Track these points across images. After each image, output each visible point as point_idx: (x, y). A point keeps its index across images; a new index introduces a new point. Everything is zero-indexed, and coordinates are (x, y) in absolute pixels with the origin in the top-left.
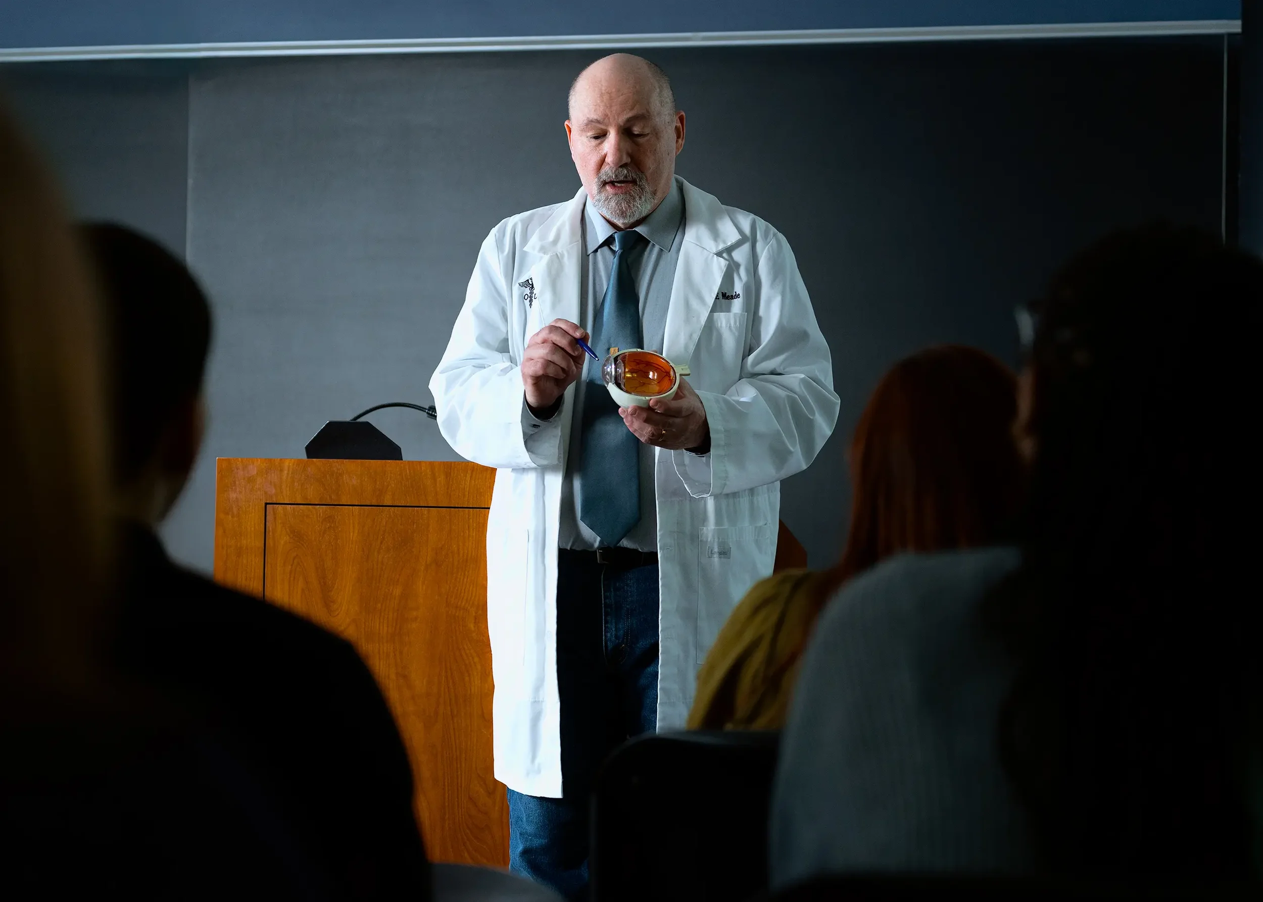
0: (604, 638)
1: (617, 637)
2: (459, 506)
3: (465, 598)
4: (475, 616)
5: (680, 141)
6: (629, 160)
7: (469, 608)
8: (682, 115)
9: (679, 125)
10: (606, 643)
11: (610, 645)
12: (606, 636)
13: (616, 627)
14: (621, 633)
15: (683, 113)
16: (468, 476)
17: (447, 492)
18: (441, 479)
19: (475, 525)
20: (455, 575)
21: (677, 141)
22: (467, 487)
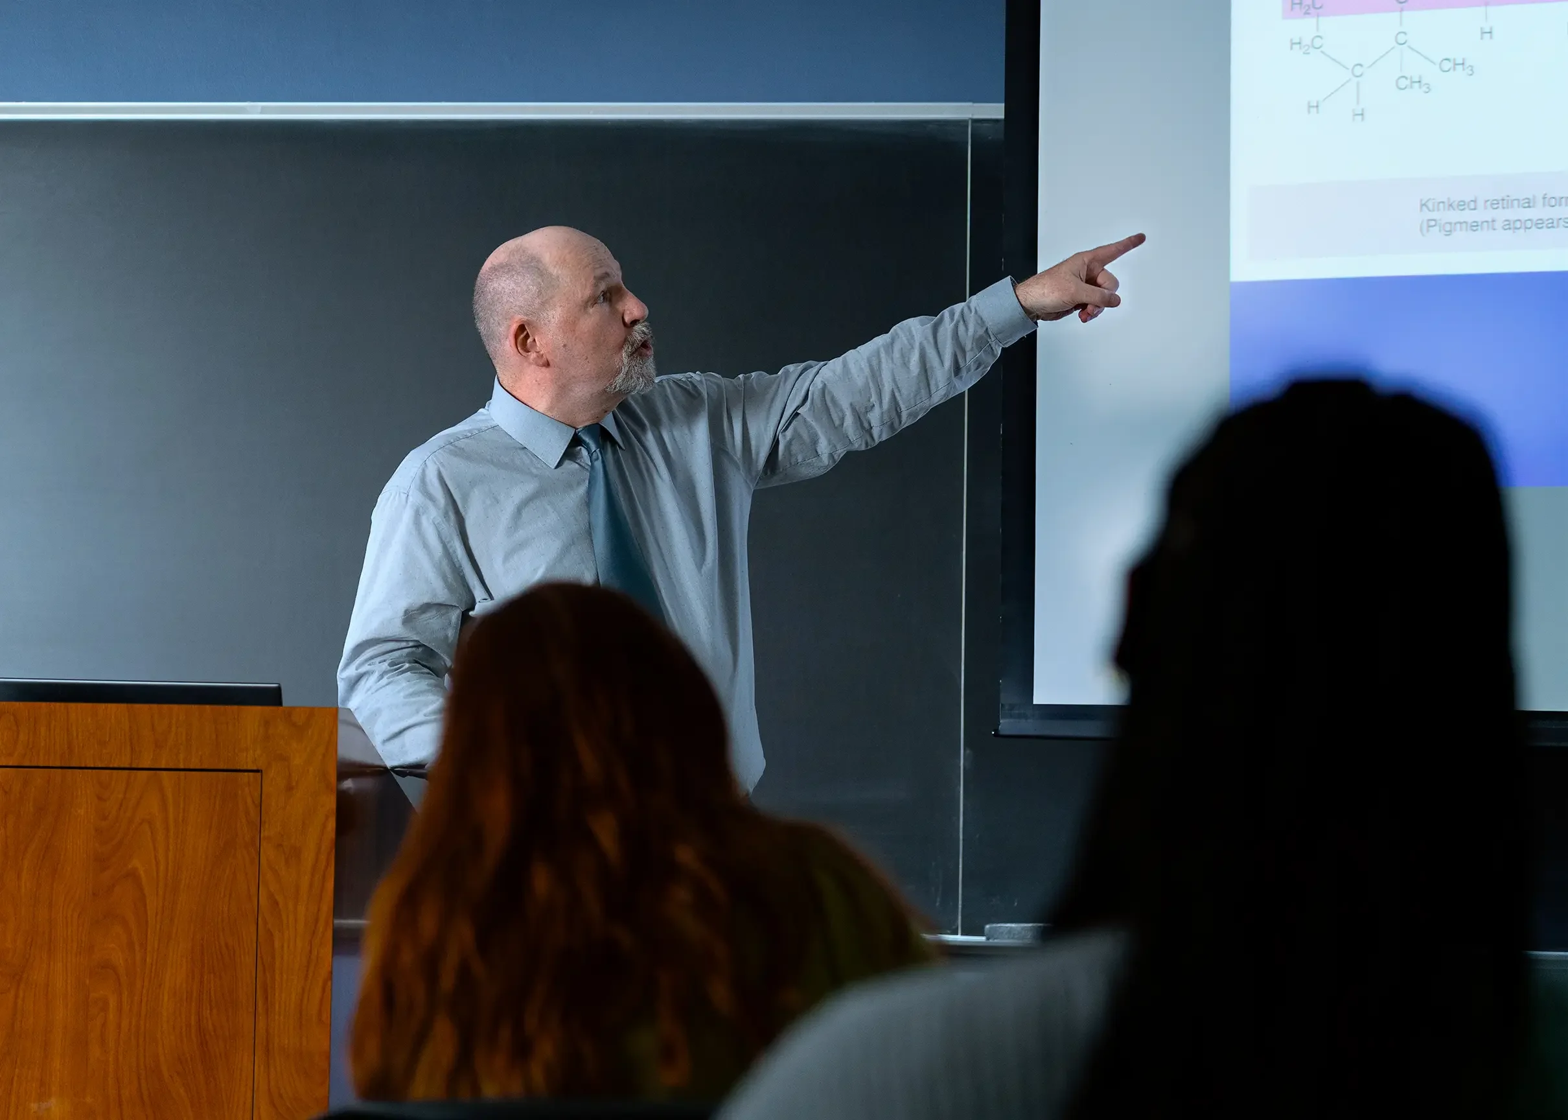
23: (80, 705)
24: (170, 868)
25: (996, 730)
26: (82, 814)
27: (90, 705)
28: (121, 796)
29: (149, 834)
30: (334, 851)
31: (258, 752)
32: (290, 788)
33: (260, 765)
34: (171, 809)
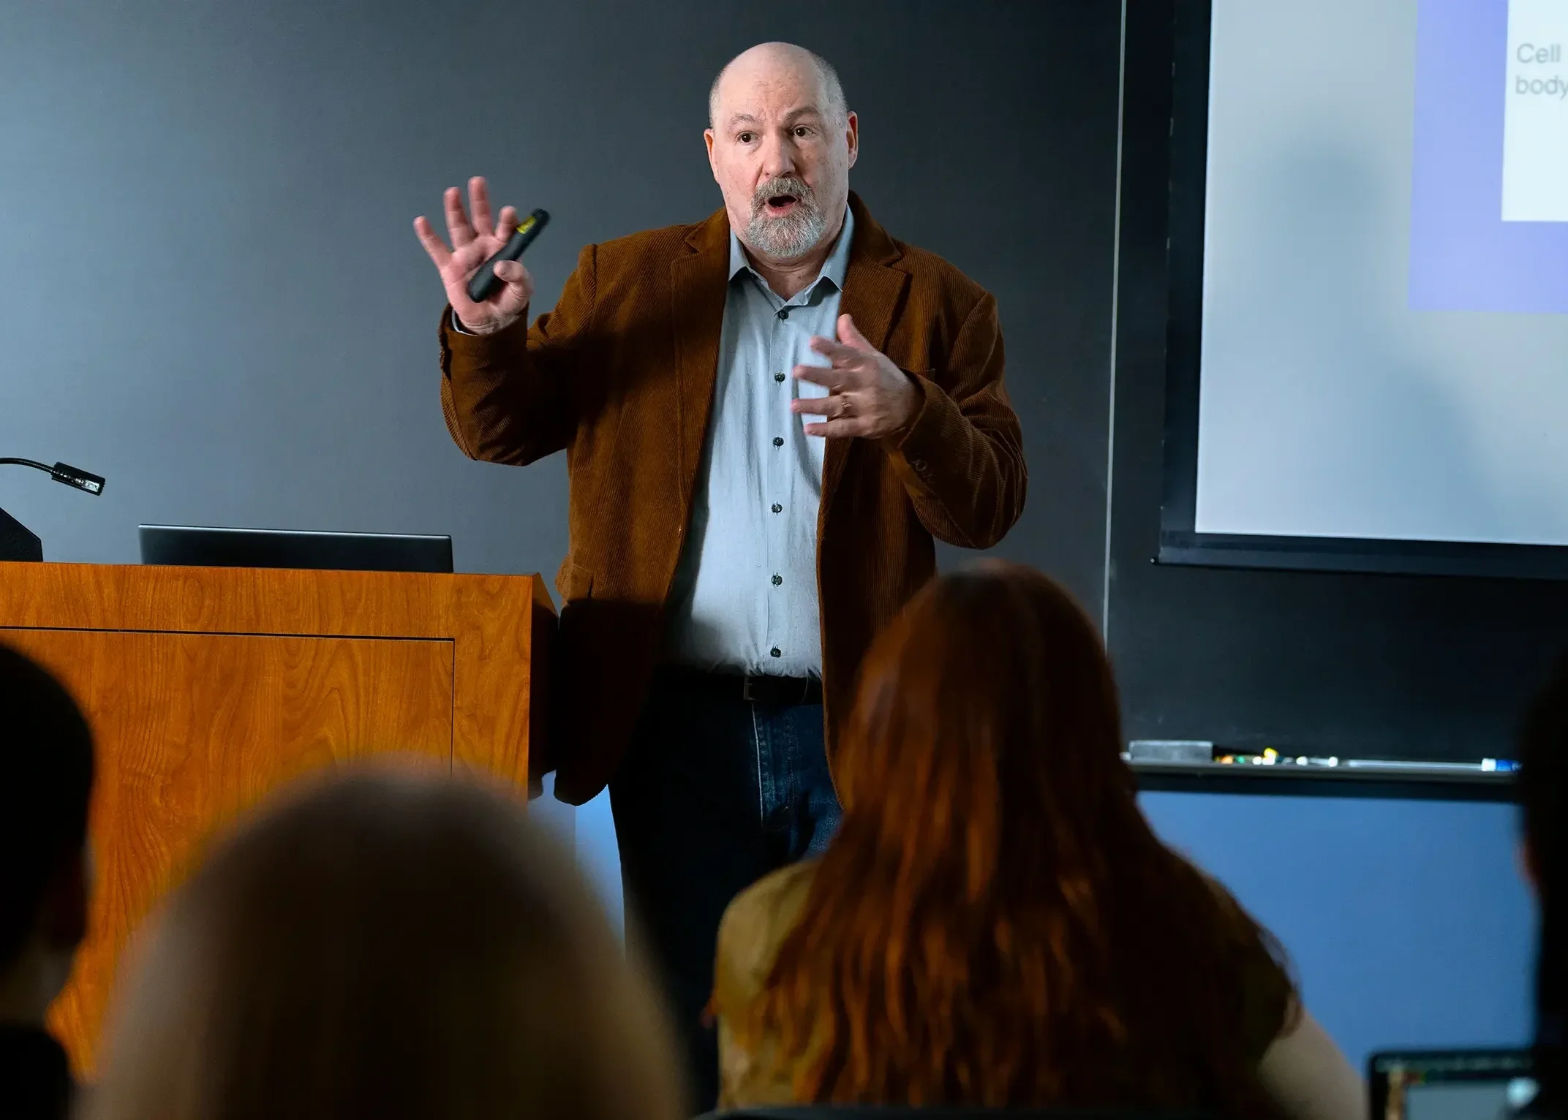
0: (761, 800)
1: (777, 796)
2: (137, 629)
3: (147, 760)
4: (162, 787)
5: (853, 149)
6: (793, 168)
7: (152, 775)
8: (853, 118)
9: (851, 130)
10: (764, 805)
11: (770, 808)
12: (763, 798)
13: (776, 785)
14: (783, 793)
15: (855, 114)
16: (151, 586)
17: (120, 610)
18: (109, 590)
19: (161, 656)
20: (131, 728)
21: (850, 152)
22: (148, 602)
23: (267, 570)
24: (361, 736)
25: (1156, 559)
26: (270, 681)
27: (277, 571)
28: (309, 664)
29: (339, 702)
30: (528, 721)
31: (451, 619)
32: (482, 658)
33: (453, 635)
34: (361, 678)
